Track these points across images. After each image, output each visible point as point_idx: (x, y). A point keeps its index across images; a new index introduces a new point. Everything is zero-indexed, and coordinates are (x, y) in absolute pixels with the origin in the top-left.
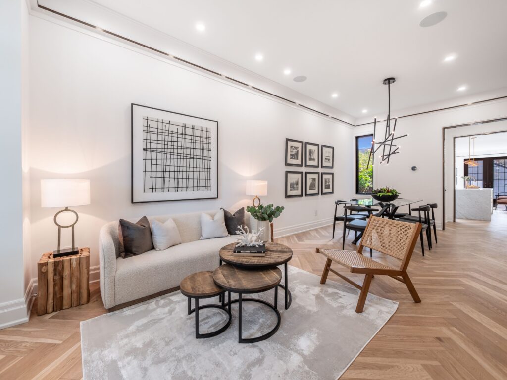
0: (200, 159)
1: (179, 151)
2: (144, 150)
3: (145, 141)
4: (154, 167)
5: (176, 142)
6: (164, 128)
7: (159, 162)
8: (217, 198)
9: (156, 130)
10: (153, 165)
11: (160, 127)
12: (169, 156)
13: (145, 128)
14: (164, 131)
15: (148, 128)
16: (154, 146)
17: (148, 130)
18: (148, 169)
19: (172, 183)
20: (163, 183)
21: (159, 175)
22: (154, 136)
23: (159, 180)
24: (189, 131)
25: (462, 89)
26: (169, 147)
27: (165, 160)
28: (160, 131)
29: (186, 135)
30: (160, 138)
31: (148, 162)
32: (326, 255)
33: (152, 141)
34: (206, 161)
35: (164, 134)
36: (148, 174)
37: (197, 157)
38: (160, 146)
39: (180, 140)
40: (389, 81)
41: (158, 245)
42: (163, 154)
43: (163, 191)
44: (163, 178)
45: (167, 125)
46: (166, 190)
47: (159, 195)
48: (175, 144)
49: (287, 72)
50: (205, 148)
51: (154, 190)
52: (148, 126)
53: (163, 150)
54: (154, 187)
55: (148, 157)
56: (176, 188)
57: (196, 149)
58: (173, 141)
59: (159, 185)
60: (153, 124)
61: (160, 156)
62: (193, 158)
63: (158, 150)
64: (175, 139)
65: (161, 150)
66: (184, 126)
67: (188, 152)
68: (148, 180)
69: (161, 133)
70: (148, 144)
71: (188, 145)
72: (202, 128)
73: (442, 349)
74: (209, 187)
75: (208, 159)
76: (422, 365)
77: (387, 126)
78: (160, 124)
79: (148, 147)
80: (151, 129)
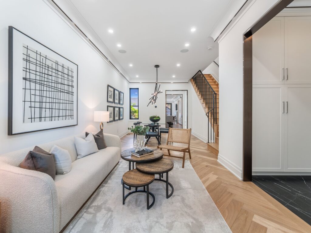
0: (67, 93)
1: (53, 85)
2: (24, 79)
3: (25, 69)
4: (33, 97)
5: (50, 75)
6: (41, 61)
7: (38, 93)
8: (77, 125)
9: (35, 61)
10: (31, 95)
11: (38, 59)
12: (45, 89)
13: (25, 57)
14: (41, 64)
15: (28, 57)
16: (33, 77)
17: (28, 59)
18: (28, 99)
19: (48, 114)
20: (40, 113)
21: (37, 105)
22: (33, 67)
23: (37, 110)
24: (60, 69)
25: (174, 76)
26: (46, 80)
27: (42, 91)
28: (38, 62)
29: (58, 71)
30: (38, 70)
31: (28, 92)
32: (166, 149)
33: (31, 71)
34: (71, 95)
35: (41, 66)
36: (28, 104)
37: (66, 91)
38: (38, 78)
39: (54, 74)
40: (157, 66)
41: (63, 169)
42: (41, 86)
43: (40, 121)
44: (41, 108)
45: (44, 59)
46: (43, 119)
47: (37, 125)
48: (50, 77)
49: (119, 45)
50: (70, 84)
51: (33, 119)
52: (28, 55)
53: (41, 82)
54: (33, 117)
55: (28, 87)
56: (51, 118)
57: (64, 84)
58: (49, 75)
59: (37, 115)
60: (33, 55)
61: (38, 87)
62: (63, 92)
63: (37, 81)
64: (50, 73)
65: (39, 81)
66: (57, 63)
67: (59, 86)
68: (28, 110)
69: (39, 65)
70: (28, 73)
71: (60, 81)
72: (68, 67)
73: (209, 168)
74: (72, 116)
75: (72, 94)
76: (212, 174)
77: (156, 87)
78: (38, 56)
79: (28, 77)
80: (31, 59)
